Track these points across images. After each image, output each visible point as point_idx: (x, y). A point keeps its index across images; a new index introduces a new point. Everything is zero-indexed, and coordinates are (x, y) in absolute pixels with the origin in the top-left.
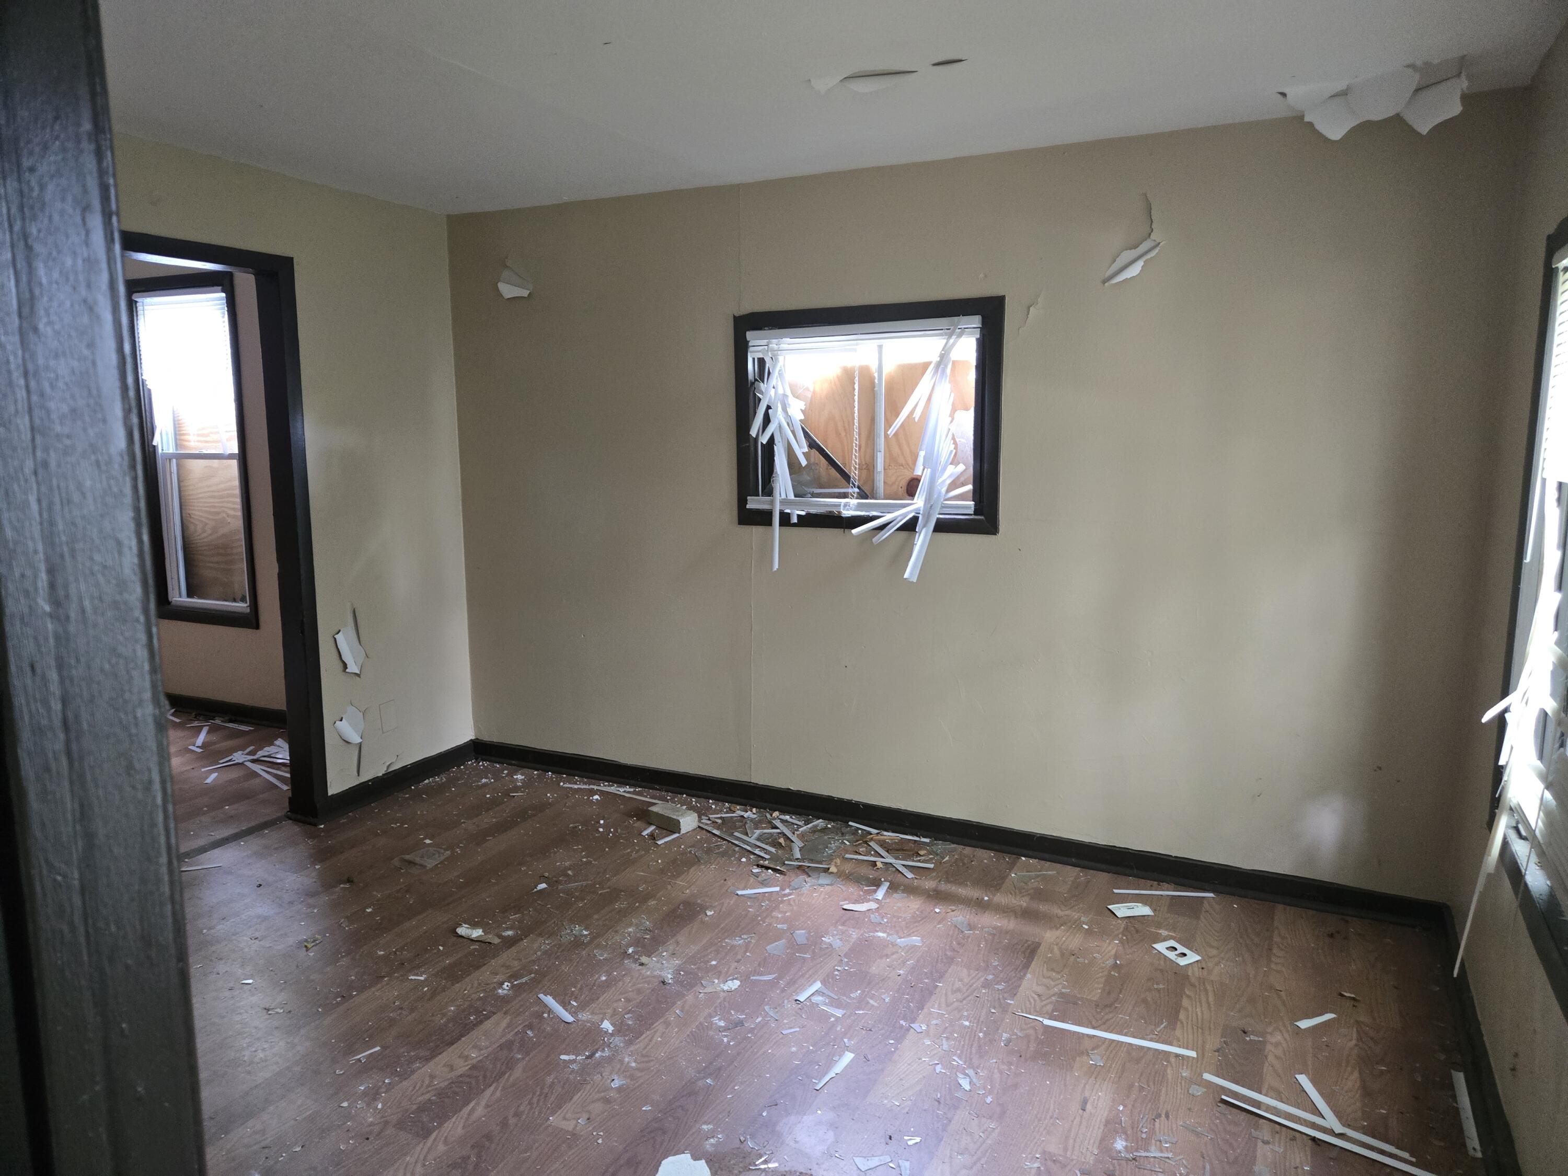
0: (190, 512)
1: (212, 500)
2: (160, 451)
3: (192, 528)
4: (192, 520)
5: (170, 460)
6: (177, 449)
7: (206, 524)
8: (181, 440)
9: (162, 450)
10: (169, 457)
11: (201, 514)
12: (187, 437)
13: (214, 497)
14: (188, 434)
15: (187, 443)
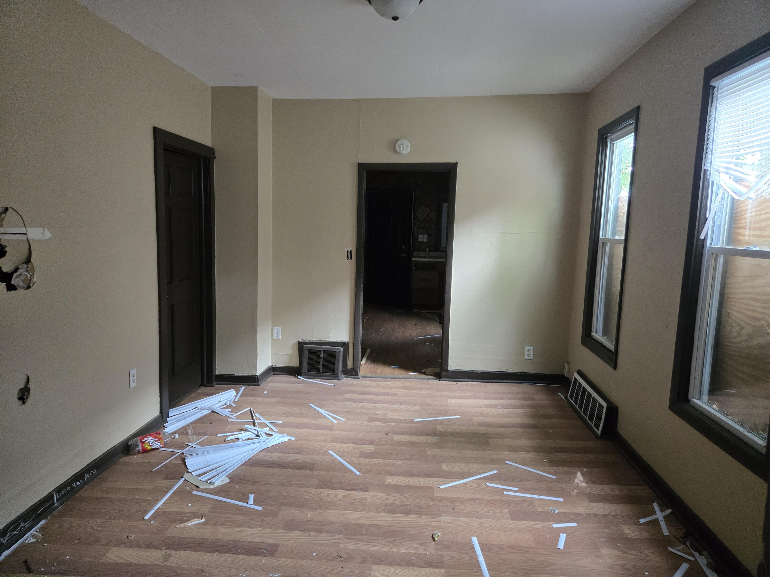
0: (730, 311)
1: (753, 303)
2: (708, 245)
3: (728, 328)
4: (730, 320)
5: (717, 256)
6: (728, 244)
7: (743, 328)
8: (735, 233)
9: (711, 244)
10: (717, 253)
11: (740, 316)
12: (741, 231)
13: (756, 300)
14: (745, 228)
15: (741, 238)
